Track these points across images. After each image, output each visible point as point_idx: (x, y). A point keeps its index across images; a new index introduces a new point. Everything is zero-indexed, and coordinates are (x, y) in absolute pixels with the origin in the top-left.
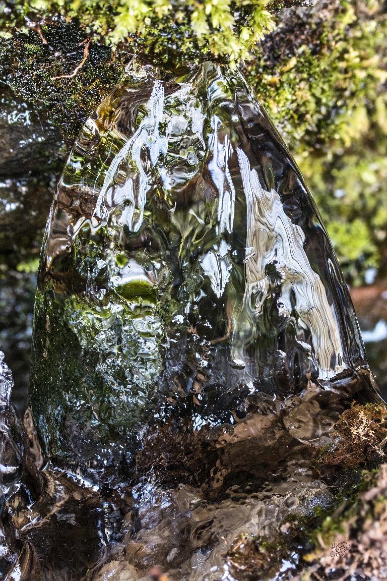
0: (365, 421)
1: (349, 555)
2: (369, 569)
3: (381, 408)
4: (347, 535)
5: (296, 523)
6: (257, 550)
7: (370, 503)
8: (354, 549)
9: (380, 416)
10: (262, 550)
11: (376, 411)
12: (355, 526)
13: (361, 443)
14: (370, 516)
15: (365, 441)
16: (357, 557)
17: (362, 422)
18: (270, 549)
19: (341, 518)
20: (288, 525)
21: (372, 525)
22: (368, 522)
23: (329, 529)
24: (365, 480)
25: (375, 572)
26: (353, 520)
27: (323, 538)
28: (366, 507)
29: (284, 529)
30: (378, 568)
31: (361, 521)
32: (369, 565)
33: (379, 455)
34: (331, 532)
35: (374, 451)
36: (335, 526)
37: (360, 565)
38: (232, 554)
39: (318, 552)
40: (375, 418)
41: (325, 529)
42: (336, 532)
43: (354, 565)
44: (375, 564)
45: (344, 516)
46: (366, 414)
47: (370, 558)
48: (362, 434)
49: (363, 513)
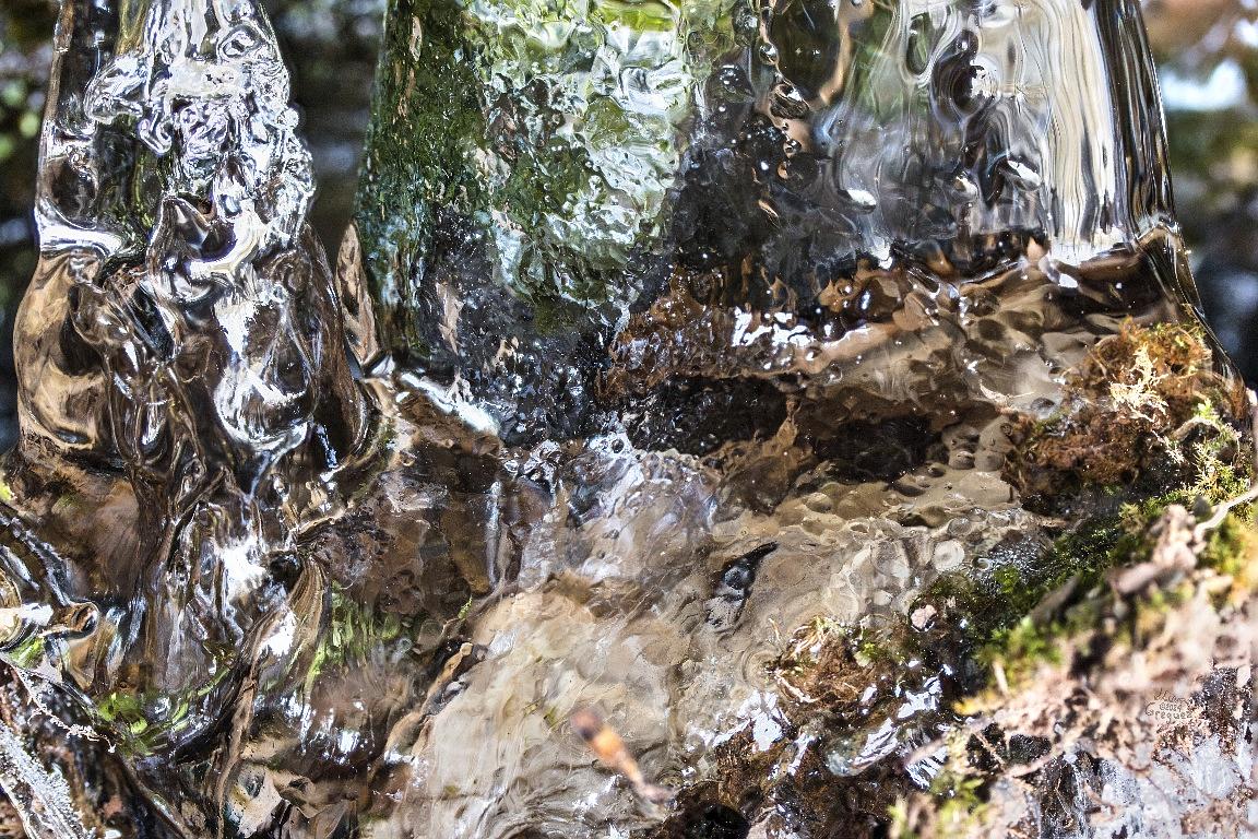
0: (1147, 374)
1: (1065, 711)
2: (1110, 744)
3: (1190, 341)
4: (1066, 669)
5: (951, 603)
6: (850, 657)
7: (1129, 598)
8: (1079, 698)
9: (1187, 361)
10: (862, 661)
11: (1178, 346)
12: (1086, 652)
13: (1132, 423)
14: (1126, 636)
15: (1143, 421)
16: (1084, 715)
17: (1139, 375)
18: (881, 659)
19: (1055, 627)
20: (930, 610)
21: (1127, 658)
22: (1118, 650)
23: (1023, 651)
24: (1127, 530)
25: (1124, 752)
26: (1084, 638)
27: (1006, 670)
28: (1119, 608)
29: (920, 618)
30: (1129, 746)
31: (1101, 645)
32: (1110, 735)
33: (1169, 459)
34: (1026, 660)
35: (1160, 449)
36: (1041, 644)
37: (1089, 732)
38: (790, 665)
39: (991, 696)
40: (1172, 362)
41: (1014, 649)
42: (1041, 661)
43: (1076, 732)
44: (1123, 736)
45: (1063, 621)
46: (1152, 355)
47: (1114, 722)
48: (1137, 403)
49: (1110, 626)
